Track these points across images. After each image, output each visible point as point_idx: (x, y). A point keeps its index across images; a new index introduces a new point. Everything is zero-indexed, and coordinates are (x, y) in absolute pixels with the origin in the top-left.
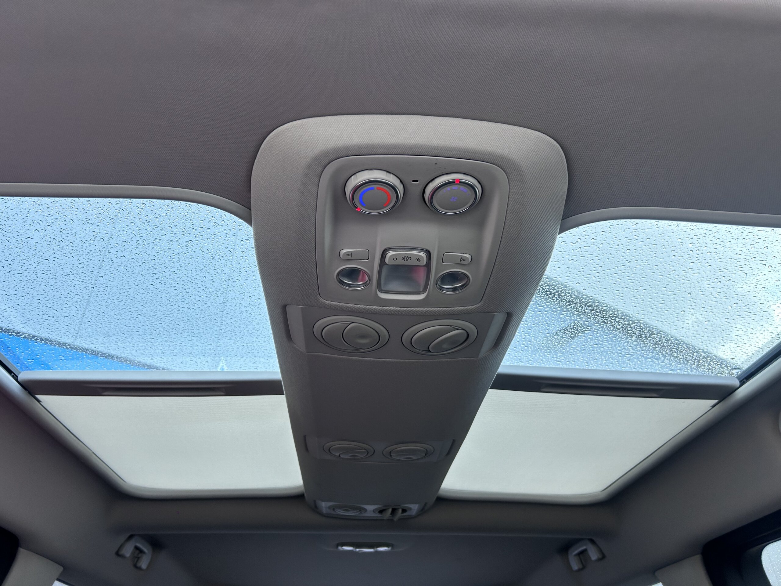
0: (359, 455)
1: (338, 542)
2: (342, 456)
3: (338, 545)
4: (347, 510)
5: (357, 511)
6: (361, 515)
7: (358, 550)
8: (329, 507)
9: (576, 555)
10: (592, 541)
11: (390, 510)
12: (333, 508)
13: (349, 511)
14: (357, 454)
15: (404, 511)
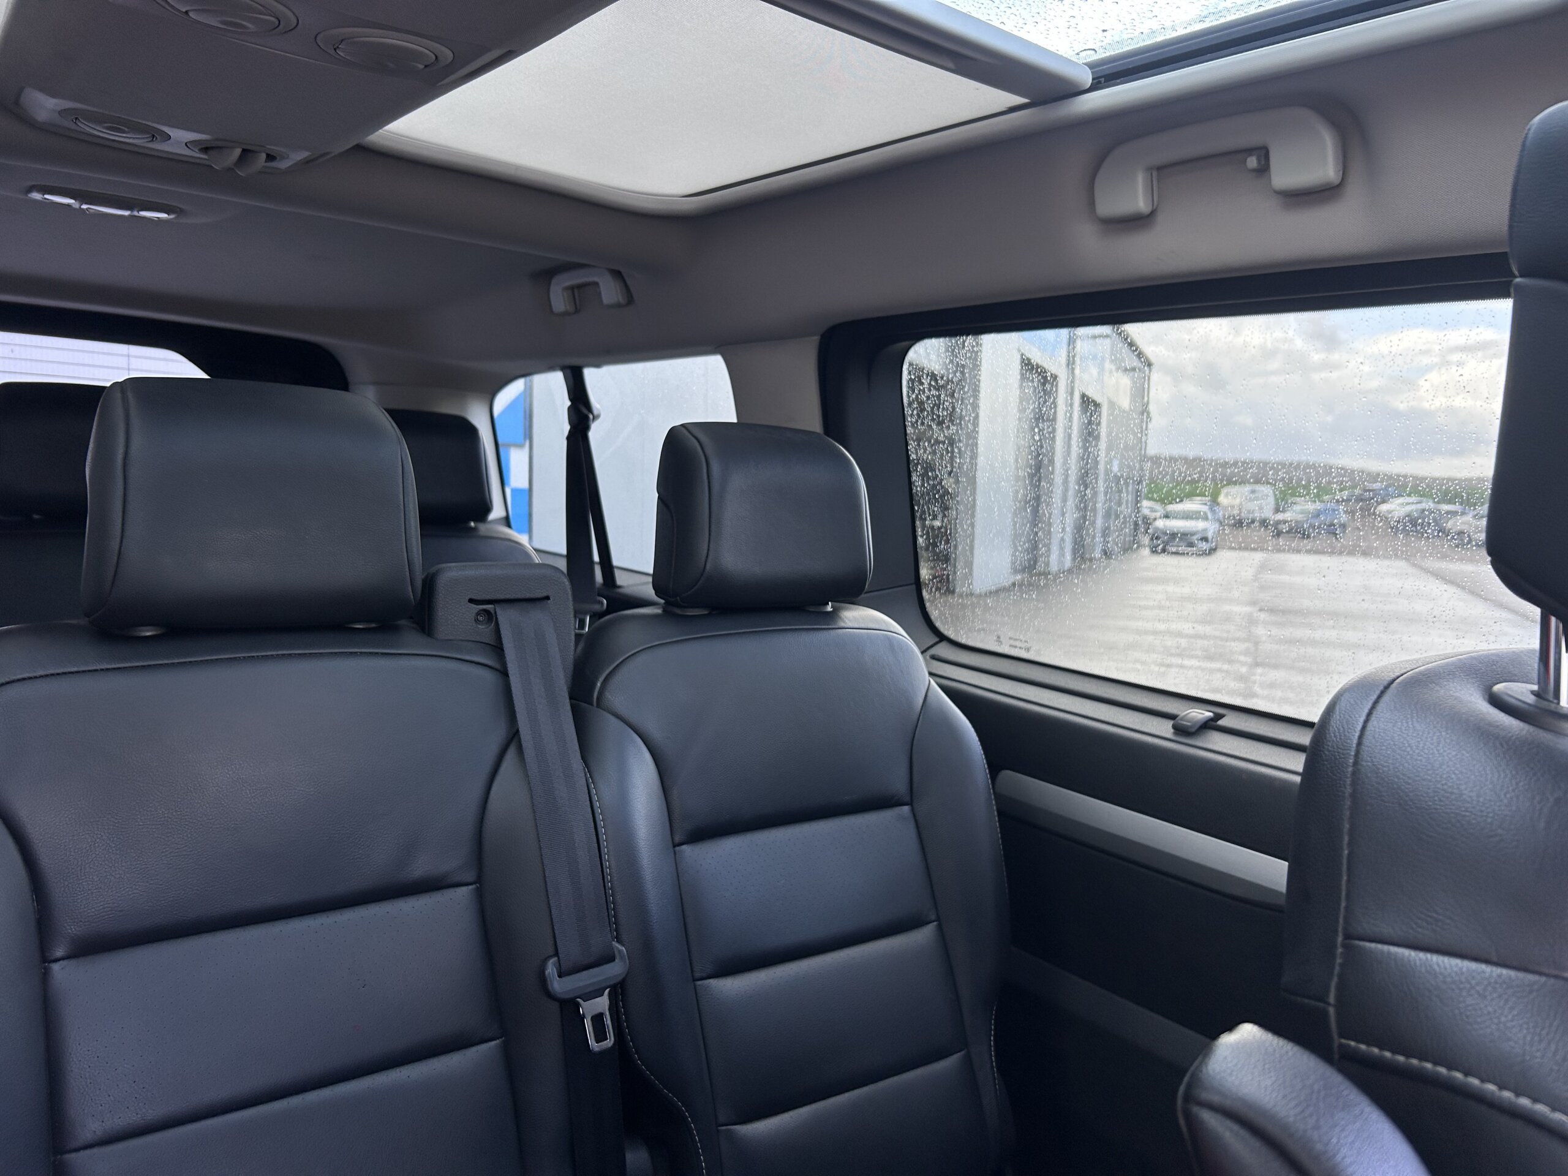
0: (249, 25)
1: (33, 183)
2: (191, 14)
3: (31, 189)
4: (119, 128)
5: (148, 136)
6: (150, 145)
7: (84, 207)
8: (63, 113)
9: (566, 288)
10: (617, 274)
11: (238, 152)
12: (76, 115)
13: (124, 132)
14: (244, 23)
15: (270, 158)
